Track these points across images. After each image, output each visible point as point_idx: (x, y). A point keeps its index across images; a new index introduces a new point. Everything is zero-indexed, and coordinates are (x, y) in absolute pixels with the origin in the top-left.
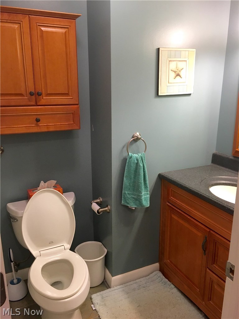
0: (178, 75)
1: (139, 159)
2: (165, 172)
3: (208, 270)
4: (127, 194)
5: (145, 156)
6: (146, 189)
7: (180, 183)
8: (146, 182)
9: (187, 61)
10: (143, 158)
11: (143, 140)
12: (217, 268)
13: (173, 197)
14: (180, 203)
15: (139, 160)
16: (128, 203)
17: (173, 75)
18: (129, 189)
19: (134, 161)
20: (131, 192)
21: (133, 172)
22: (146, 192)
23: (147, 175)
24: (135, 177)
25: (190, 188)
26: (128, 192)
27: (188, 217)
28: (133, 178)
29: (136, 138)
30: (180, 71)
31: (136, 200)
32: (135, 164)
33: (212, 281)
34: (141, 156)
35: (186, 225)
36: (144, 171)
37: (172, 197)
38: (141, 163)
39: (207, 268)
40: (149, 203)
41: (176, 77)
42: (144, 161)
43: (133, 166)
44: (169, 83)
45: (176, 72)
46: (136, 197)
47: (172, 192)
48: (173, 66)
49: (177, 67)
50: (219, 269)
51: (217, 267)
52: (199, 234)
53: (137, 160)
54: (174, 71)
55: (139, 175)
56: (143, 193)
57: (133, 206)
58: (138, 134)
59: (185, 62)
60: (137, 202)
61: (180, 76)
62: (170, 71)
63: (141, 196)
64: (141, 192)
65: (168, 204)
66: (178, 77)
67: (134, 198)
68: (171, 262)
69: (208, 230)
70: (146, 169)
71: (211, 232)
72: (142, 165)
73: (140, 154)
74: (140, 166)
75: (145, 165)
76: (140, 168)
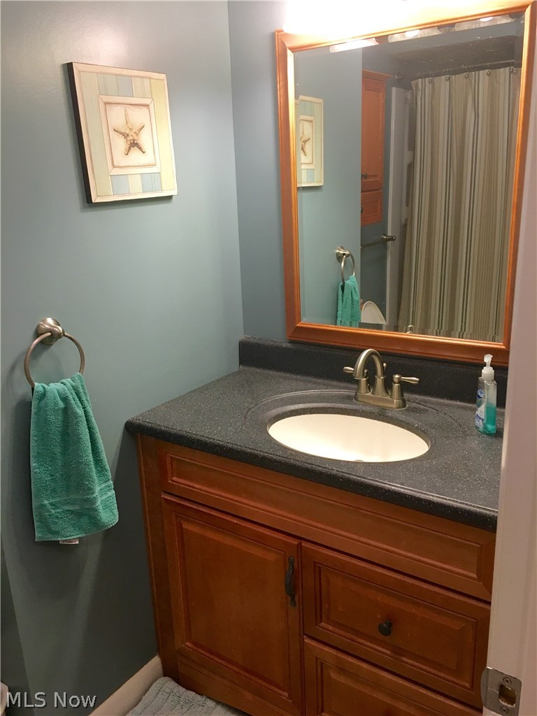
0: (134, 144)
1: (69, 394)
2: (141, 415)
3: (307, 641)
4: (49, 507)
5: (84, 384)
6: (104, 475)
7: (198, 437)
8: (99, 456)
9: (151, 106)
10: (82, 391)
11: (70, 338)
12: (330, 631)
13: (178, 476)
14: (204, 488)
15: (71, 397)
16: (57, 533)
17: (120, 144)
18: (54, 491)
19: (56, 404)
20: (60, 497)
21: (58, 438)
22: (104, 485)
23: (98, 436)
24: (65, 451)
25: (230, 446)
26: (51, 501)
27: (232, 520)
28: (59, 456)
29: (49, 334)
30: (137, 135)
31: (79, 514)
32: (60, 412)
33: (322, 663)
34: (74, 384)
35: (228, 541)
36: (89, 428)
37: (174, 478)
38: (79, 407)
39: (304, 634)
40: (116, 512)
41: (130, 149)
42: (84, 398)
43: (55, 420)
44: (114, 167)
45: (128, 135)
46: (77, 507)
47: (174, 463)
48: (117, 117)
49: (127, 123)
50: (337, 630)
51: (330, 628)
52: (271, 557)
53: (65, 399)
54: (123, 134)
55: (78, 440)
56: (97, 489)
57: (72, 535)
58: (50, 321)
59: (145, 110)
60: (85, 520)
61: (140, 149)
62: (112, 132)
63: (93, 501)
64: (90, 490)
65: (169, 498)
66: (135, 151)
67: (72, 512)
68: (195, 644)
69: (295, 542)
70: (93, 420)
71: (303, 545)
72: (80, 412)
73: (69, 380)
74: (75, 414)
75: (89, 409)
76: (78, 422)
